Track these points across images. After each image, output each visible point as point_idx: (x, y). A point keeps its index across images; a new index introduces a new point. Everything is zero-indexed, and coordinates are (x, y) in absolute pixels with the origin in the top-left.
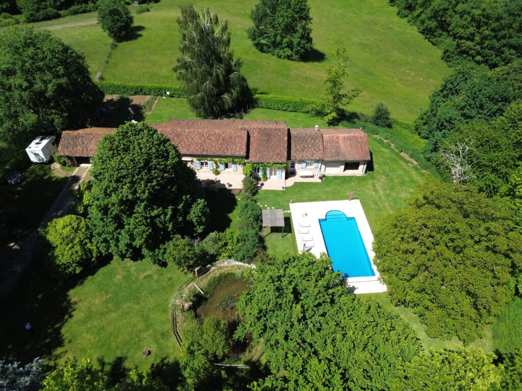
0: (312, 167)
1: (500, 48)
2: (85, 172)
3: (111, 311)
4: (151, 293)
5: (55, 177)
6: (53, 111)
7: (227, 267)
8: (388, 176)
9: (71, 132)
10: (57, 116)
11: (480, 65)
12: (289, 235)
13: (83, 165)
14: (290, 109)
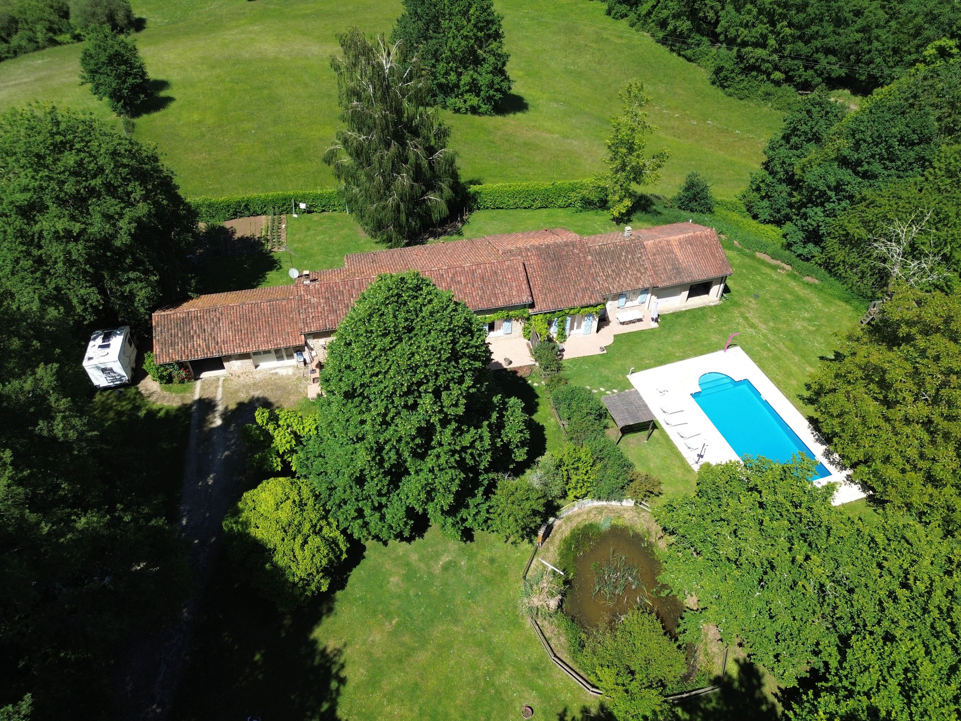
0: (636, 302)
1: (812, 55)
2: (217, 387)
3: (413, 649)
4: (471, 597)
5: (160, 409)
6: (132, 275)
7: (579, 515)
8: (756, 297)
9: (168, 312)
10: (140, 285)
11: (780, 86)
12: (656, 432)
13: (205, 375)
14: (538, 204)
